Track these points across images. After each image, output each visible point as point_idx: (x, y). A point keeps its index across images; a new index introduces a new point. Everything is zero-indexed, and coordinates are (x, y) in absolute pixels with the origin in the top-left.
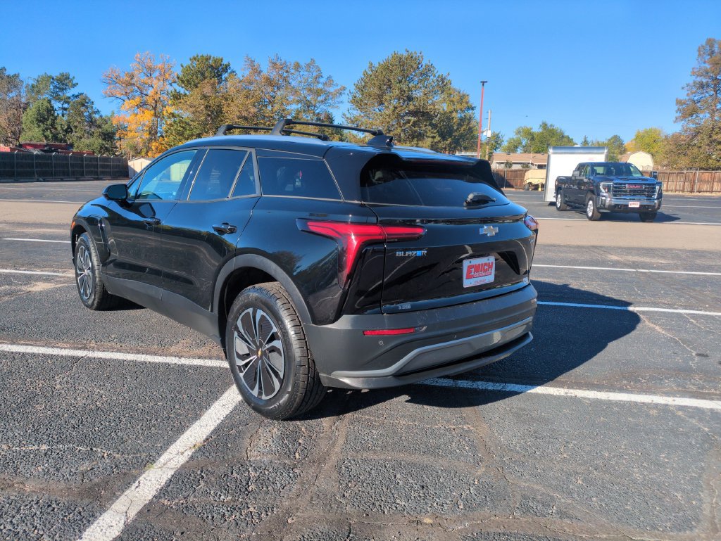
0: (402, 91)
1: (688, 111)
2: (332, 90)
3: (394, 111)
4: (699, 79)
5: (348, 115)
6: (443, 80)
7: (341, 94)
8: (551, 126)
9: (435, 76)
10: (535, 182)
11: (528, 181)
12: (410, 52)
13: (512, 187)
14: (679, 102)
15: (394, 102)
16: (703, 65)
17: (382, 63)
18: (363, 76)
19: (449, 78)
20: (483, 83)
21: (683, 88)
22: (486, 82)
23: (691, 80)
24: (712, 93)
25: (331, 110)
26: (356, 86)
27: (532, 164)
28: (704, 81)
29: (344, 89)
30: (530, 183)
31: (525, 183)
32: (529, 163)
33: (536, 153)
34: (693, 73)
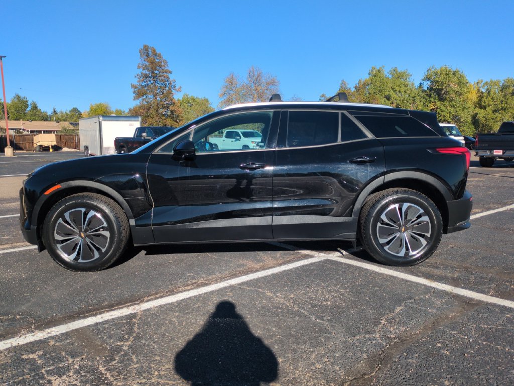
1: (140, 93)
4: (144, 71)
8: (24, 98)
10: (45, 144)
11: (38, 144)
13: (22, 149)
14: (133, 86)
16: (144, 62)
21: (135, 77)
23: (139, 72)
24: (152, 82)
27: (23, 130)
28: (147, 73)
30: (41, 146)
31: (35, 146)
32: (21, 129)
33: (15, 120)
34: (139, 67)
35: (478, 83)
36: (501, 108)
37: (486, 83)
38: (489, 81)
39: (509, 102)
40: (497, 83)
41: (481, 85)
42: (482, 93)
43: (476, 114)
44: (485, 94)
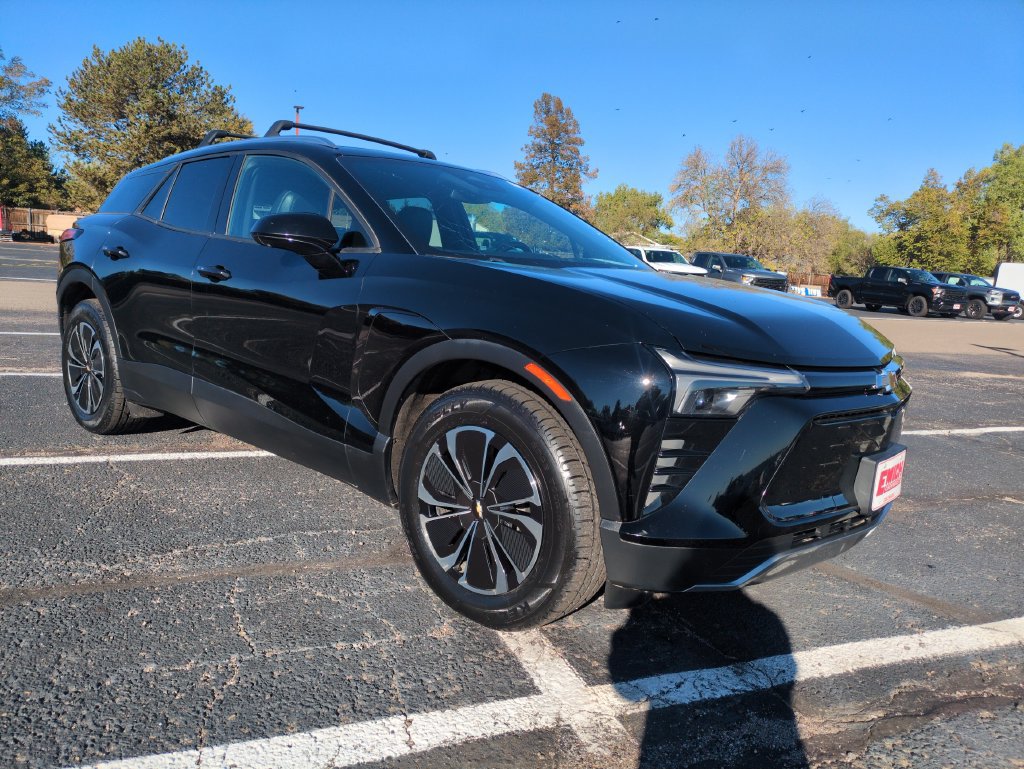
0: (158, 101)
2: (23, 81)
3: (147, 131)
4: (538, 140)
5: (60, 129)
6: (222, 95)
7: (42, 91)
9: (209, 86)
12: (165, 43)
14: (518, 166)
15: (144, 118)
16: (540, 124)
17: (118, 51)
18: (83, 68)
19: (231, 92)
20: (298, 109)
22: (302, 108)
23: (530, 140)
25: (21, 116)
26: (72, 83)
28: (543, 143)
29: (48, 83)
34: (531, 133)
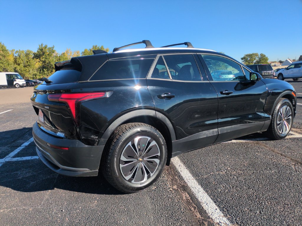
35: (12, 51)
36: (27, 65)
37: (17, 51)
38: (18, 50)
39: (31, 62)
40: (23, 52)
41: (14, 52)
42: (16, 56)
43: (16, 68)
44: (18, 57)
